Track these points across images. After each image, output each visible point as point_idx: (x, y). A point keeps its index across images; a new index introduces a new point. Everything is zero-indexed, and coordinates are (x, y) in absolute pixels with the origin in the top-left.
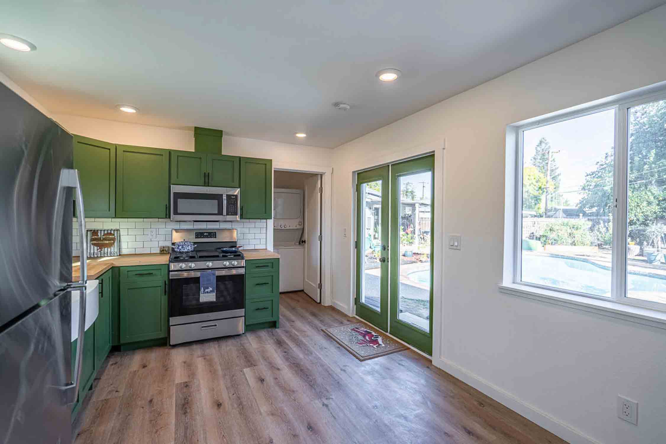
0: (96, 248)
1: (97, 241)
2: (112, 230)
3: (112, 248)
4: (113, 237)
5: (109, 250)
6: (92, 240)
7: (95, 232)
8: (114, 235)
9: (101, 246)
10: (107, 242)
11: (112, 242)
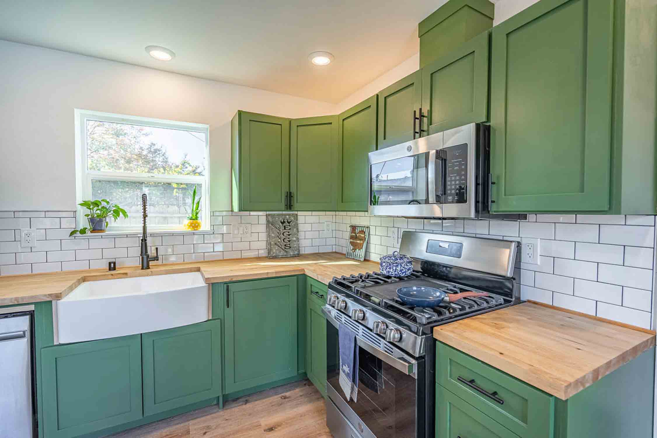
0: (352, 247)
1: (353, 240)
2: (365, 227)
3: (361, 250)
4: (363, 236)
5: (359, 251)
6: (352, 237)
7: (354, 228)
8: (365, 233)
9: (355, 246)
10: (358, 242)
11: (362, 242)
